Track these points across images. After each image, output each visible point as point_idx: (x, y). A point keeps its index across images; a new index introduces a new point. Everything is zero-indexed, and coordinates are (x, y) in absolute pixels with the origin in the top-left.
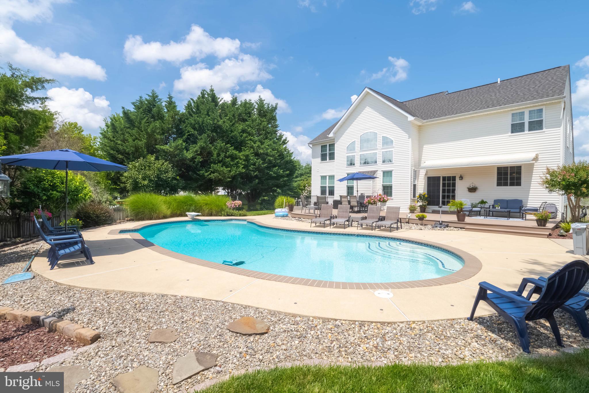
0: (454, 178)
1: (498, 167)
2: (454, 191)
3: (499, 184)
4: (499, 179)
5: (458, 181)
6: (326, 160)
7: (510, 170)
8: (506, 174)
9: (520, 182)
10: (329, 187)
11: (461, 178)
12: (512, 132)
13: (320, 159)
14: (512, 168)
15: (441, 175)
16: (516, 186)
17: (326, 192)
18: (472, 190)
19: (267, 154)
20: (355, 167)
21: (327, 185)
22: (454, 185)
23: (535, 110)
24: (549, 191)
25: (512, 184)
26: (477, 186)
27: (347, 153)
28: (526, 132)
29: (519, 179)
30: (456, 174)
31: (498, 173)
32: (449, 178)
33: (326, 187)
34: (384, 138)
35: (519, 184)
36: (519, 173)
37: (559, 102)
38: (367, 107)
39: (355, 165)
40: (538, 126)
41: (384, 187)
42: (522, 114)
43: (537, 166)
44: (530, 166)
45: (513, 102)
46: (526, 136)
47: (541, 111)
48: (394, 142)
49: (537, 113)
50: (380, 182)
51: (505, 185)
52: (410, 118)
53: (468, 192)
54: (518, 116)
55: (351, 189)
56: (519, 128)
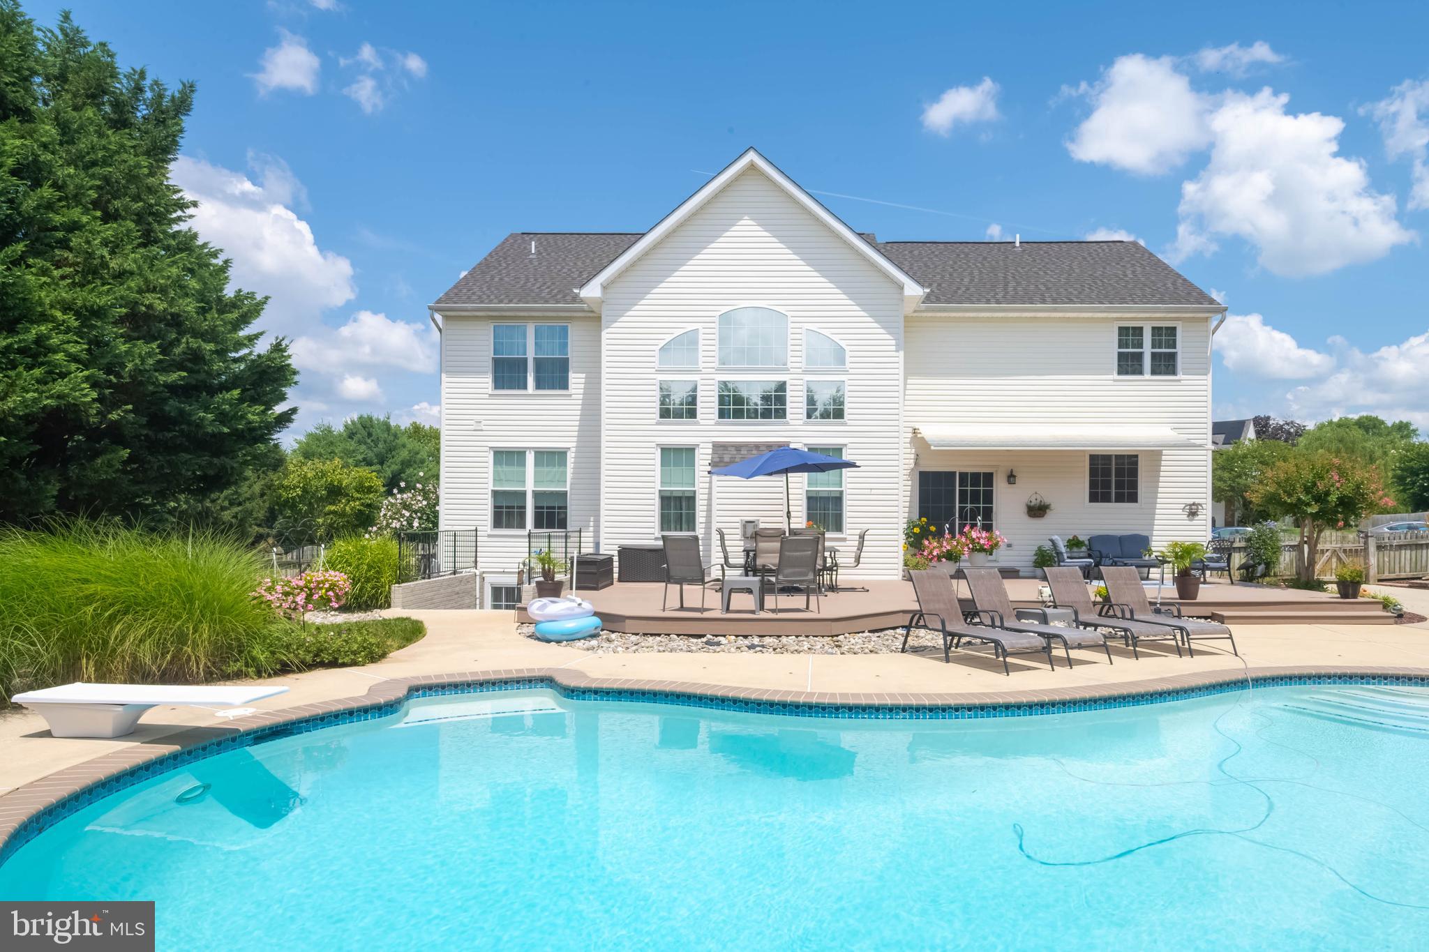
0: (989, 478)
1: (1090, 456)
2: (989, 511)
3: (1094, 498)
4: (1093, 485)
5: (1000, 489)
6: (525, 387)
7: (1116, 464)
8: (1107, 472)
9: (1136, 494)
10: (537, 495)
11: (1011, 478)
12: (1120, 373)
13: (488, 380)
14: (1121, 458)
15: (958, 467)
16: (1128, 502)
17: (524, 513)
18: (1037, 511)
19: (176, 321)
20: (697, 424)
21: (530, 487)
22: (989, 497)
23: (1161, 328)
24: (1188, 516)
25: (1120, 499)
26: (1047, 501)
27: (659, 371)
28: (1147, 376)
29: (1134, 485)
30: (998, 466)
31: (1091, 469)
32: (976, 476)
33: (524, 494)
34: (812, 337)
35: (1133, 498)
36: (1134, 472)
37: (1207, 318)
38: (746, 218)
39: (695, 417)
40: (1166, 364)
41: (809, 499)
42: (1139, 331)
43: (1168, 457)
44: (1155, 456)
45: (1123, 301)
46: (1147, 386)
47: (1172, 331)
48: (848, 354)
49: (1165, 335)
50: (800, 483)
51: (1106, 498)
52: (914, 290)
53: (1026, 518)
54: (1130, 335)
55: (678, 503)
56: (1129, 364)
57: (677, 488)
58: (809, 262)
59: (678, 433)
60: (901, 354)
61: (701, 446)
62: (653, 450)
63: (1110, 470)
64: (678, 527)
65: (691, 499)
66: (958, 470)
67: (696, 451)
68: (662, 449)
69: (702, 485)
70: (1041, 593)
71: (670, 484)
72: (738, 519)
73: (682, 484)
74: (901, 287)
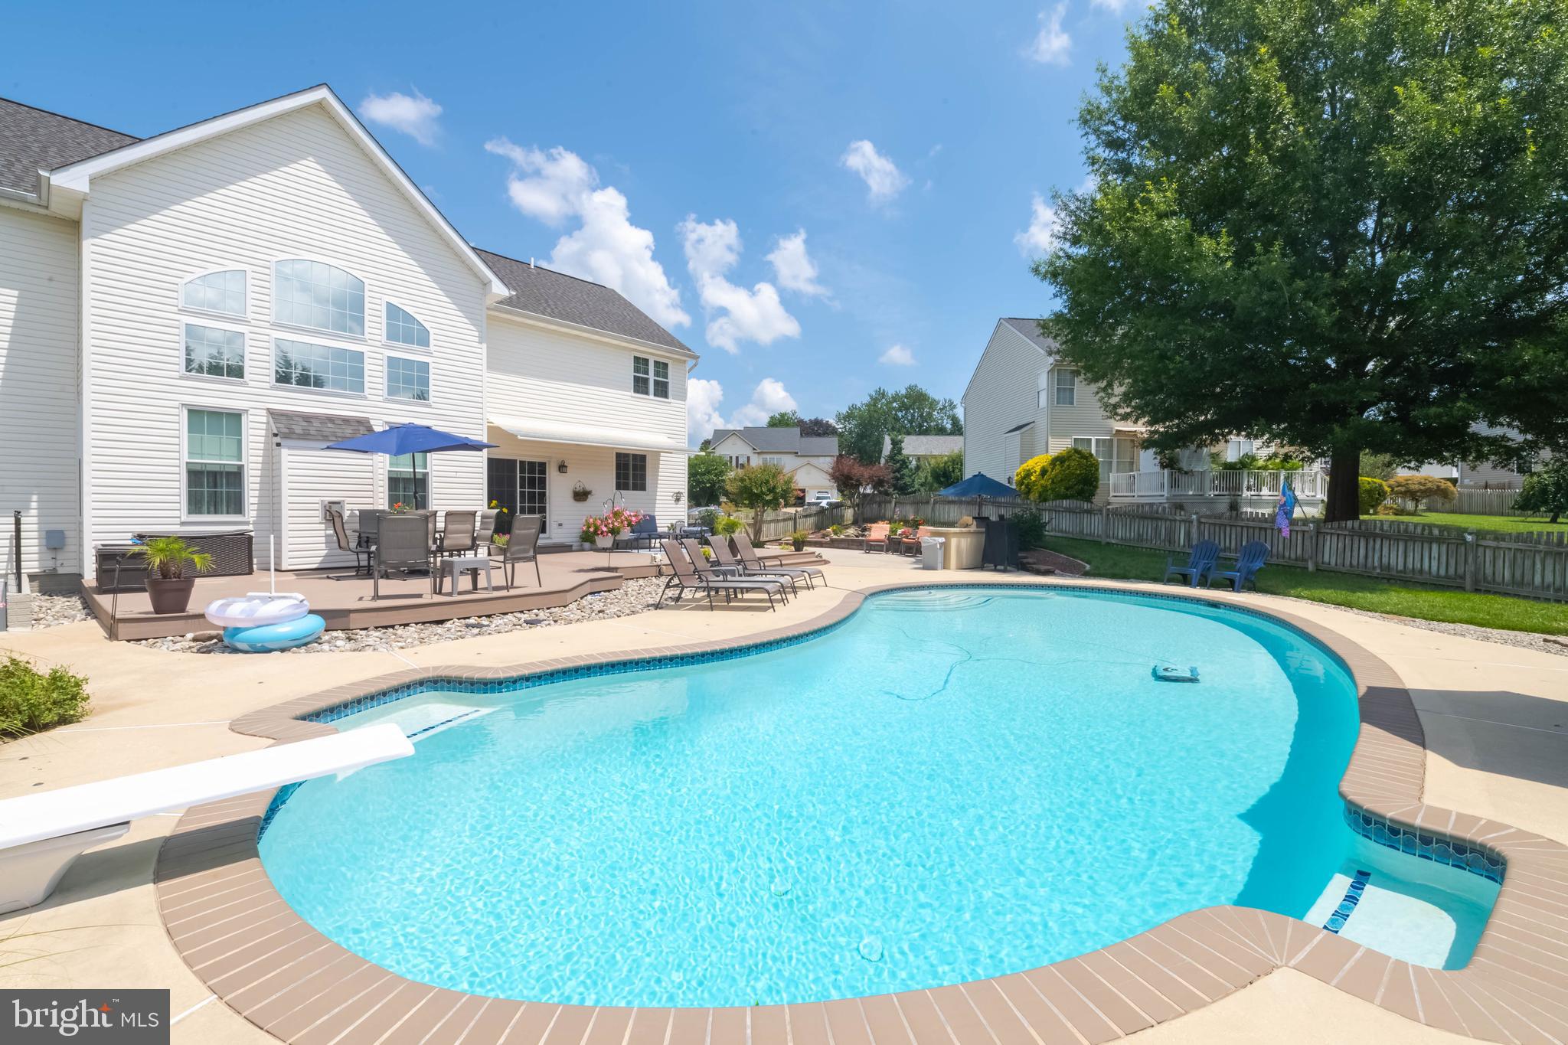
0: (542, 467)
1: (617, 453)
2: (543, 495)
3: (619, 486)
4: (618, 476)
5: (552, 476)
7: (632, 461)
8: (626, 466)
9: (645, 483)
11: (562, 468)
12: (635, 392)
14: (635, 456)
15: (519, 456)
16: (640, 490)
18: (581, 495)
20: (244, 385)
22: (542, 482)
23: (660, 362)
24: (675, 501)
25: (635, 488)
26: (588, 488)
27: (185, 311)
28: (652, 397)
29: (643, 477)
30: (550, 457)
31: (617, 464)
32: (532, 464)
34: (393, 311)
35: (643, 488)
36: (643, 468)
37: (685, 361)
38: (310, 159)
39: (242, 377)
40: (662, 390)
41: (390, 479)
42: (646, 361)
43: (664, 457)
44: (657, 454)
45: (636, 336)
46: (649, 403)
47: (666, 365)
48: (432, 337)
49: (662, 368)
50: (381, 465)
51: (626, 488)
52: (499, 290)
53: (572, 500)
54: (640, 363)
55: (211, 480)
56: (640, 386)
57: (212, 460)
58: (388, 231)
59: (217, 394)
60: (484, 346)
61: (251, 411)
62: (176, 411)
63: (628, 465)
64: (212, 509)
65: (235, 476)
66: (519, 459)
67: (244, 418)
68: (190, 411)
69: (252, 459)
70: (654, 558)
71: (202, 455)
72: (317, 500)
73: (220, 456)
74: (486, 284)
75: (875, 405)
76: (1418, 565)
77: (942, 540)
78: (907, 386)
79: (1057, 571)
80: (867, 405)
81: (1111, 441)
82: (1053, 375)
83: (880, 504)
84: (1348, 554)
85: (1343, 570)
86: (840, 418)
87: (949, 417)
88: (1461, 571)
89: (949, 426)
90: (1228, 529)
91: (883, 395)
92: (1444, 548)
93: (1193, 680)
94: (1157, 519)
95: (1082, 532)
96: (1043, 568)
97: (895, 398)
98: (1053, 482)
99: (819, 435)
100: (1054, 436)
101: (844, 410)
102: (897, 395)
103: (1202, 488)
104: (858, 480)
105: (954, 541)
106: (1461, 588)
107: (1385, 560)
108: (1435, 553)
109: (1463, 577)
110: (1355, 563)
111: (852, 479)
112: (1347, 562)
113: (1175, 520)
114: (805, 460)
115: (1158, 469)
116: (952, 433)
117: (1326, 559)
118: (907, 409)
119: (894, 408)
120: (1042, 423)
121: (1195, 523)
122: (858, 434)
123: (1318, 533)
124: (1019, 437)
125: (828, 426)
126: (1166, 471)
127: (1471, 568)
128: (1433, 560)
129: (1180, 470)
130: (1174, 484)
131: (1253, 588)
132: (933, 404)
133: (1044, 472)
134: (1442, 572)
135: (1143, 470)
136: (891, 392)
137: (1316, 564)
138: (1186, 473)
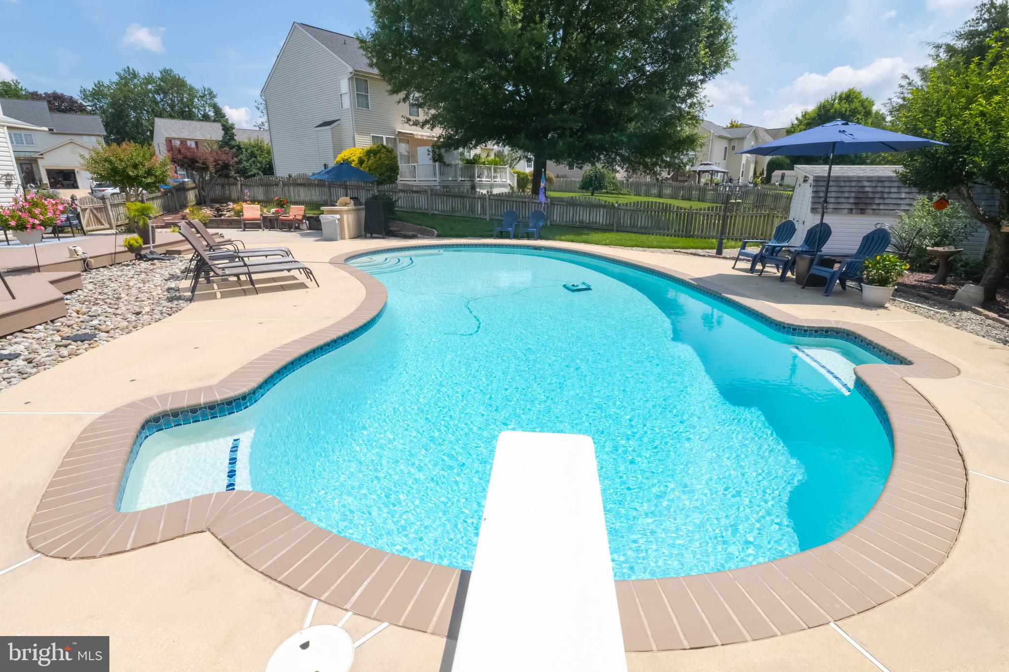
24: (6, 185)
75: (126, 85)
76: (595, 220)
77: (338, 216)
78: (161, 69)
79: (419, 235)
80: (117, 84)
81: (395, 139)
82: (352, 80)
83: (223, 186)
84: (565, 215)
85: (563, 224)
86: (85, 95)
87: (210, 105)
88: (611, 222)
89: (212, 114)
90: (505, 203)
91: (135, 75)
92: (605, 211)
93: (589, 289)
94: (463, 197)
95: (413, 207)
96: (411, 233)
97: (149, 80)
98: (370, 169)
99: (63, 111)
100: (359, 133)
101: (90, 86)
102: (151, 76)
103: (456, 176)
104: (204, 163)
105: (345, 216)
106: (611, 230)
107: (581, 218)
108: (602, 214)
109: (612, 225)
110: (568, 220)
111: (197, 162)
112: (565, 220)
113: (475, 198)
114: (67, 138)
115: (431, 162)
116: (215, 121)
117: (555, 219)
118: (166, 93)
119: (150, 91)
120: (347, 122)
121: (487, 200)
122: (113, 115)
123: (552, 204)
124: (330, 132)
125: (71, 101)
126: (437, 164)
127: (615, 220)
128: (600, 217)
129: (444, 163)
130: (442, 174)
131: (541, 238)
132: (191, 91)
133: (361, 161)
134: (604, 223)
135: (420, 163)
136: (143, 73)
137: (551, 222)
138: (448, 165)
